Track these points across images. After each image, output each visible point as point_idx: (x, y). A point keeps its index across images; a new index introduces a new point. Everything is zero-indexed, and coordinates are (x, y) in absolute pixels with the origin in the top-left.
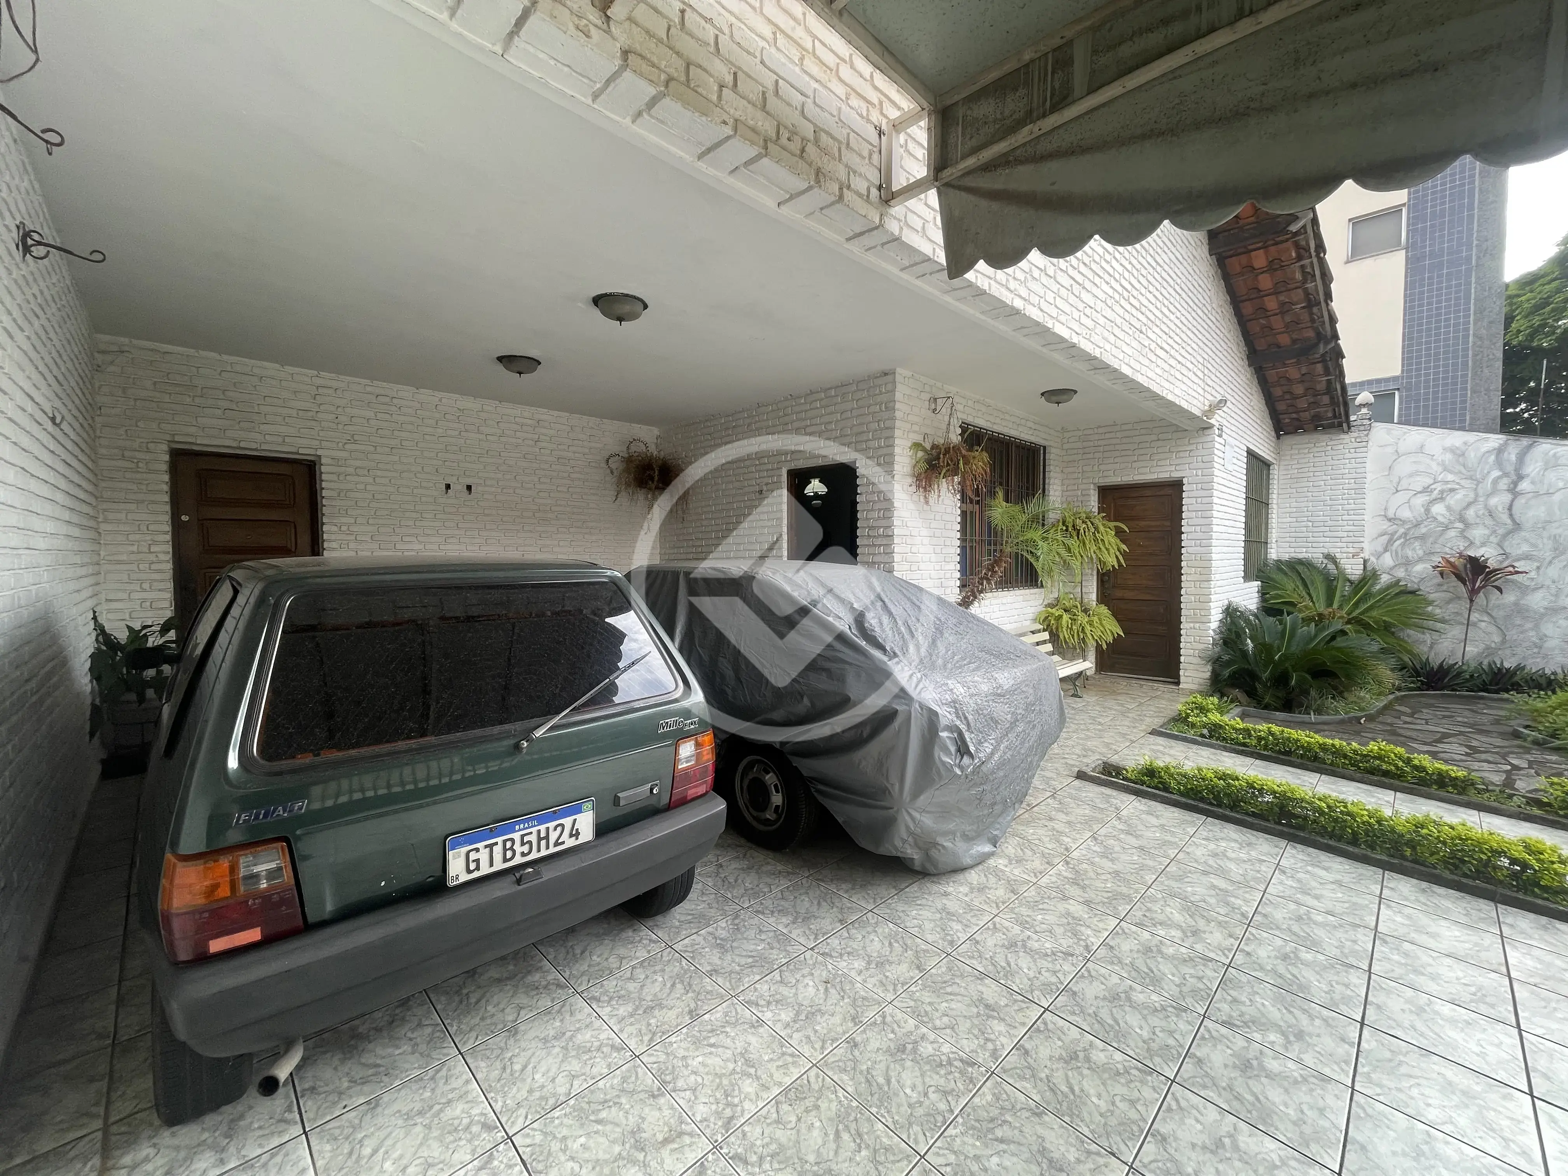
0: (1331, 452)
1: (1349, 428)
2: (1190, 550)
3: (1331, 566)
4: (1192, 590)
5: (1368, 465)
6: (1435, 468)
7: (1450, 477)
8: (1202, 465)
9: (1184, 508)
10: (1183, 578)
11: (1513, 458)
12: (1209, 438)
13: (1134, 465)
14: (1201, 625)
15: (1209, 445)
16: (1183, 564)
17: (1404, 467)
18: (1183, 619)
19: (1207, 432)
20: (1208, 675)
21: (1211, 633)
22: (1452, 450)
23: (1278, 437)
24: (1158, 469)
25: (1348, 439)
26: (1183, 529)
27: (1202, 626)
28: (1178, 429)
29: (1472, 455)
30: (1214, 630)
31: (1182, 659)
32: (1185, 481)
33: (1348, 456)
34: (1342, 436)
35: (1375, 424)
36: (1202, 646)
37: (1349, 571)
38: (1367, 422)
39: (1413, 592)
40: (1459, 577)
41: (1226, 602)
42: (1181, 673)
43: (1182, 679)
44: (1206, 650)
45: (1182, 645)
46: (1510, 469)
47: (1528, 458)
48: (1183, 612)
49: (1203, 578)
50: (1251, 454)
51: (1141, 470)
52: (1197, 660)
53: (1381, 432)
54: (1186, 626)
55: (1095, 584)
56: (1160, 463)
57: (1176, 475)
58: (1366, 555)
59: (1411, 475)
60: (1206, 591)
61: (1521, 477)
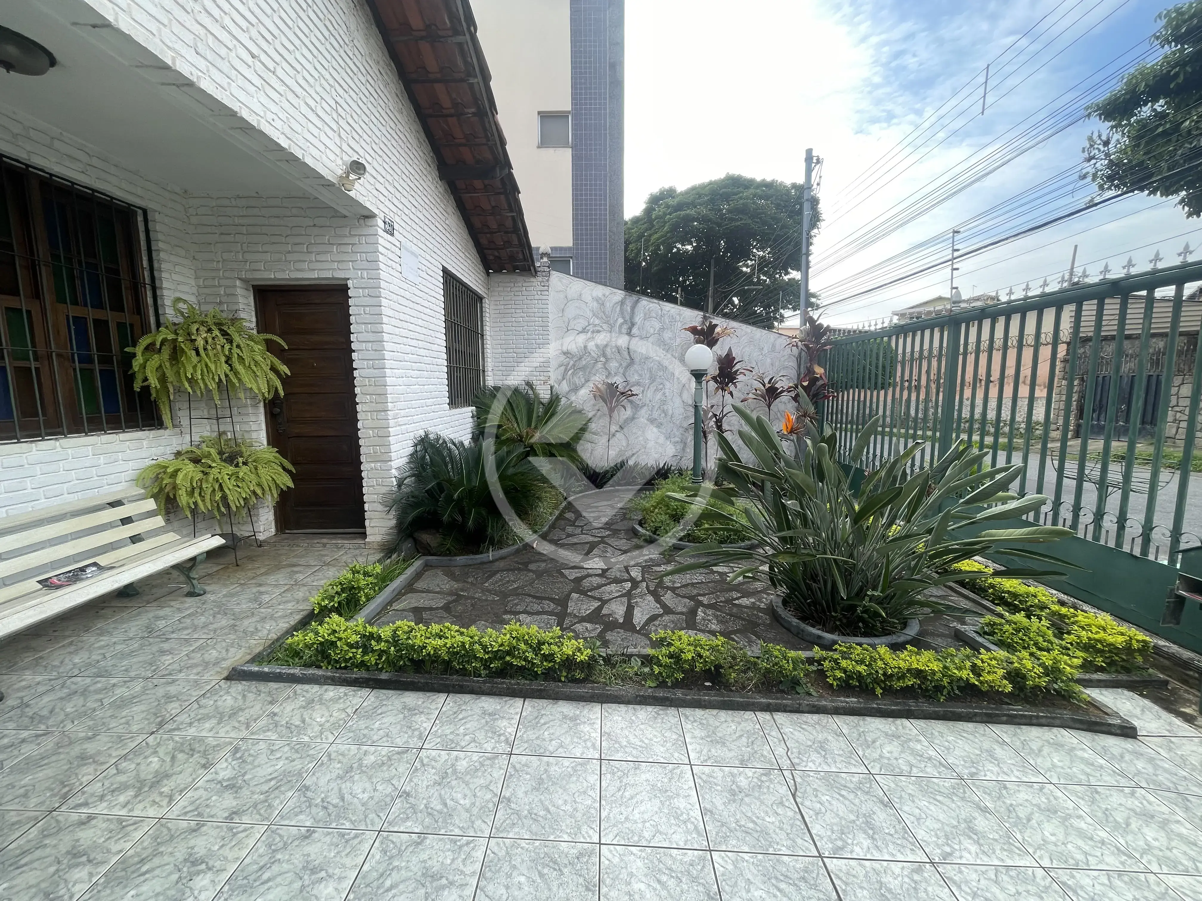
0: (524, 293)
1: (536, 272)
2: (364, 373)
3: (530, 392)
4: (369, 423)
5: (549, 306)
6: (589, 314)
7: (597, 322)
8: (365, 265)
9: (352, 319)
10: (359, 408)
11: (629, 309)
12: (371, 231)
13: (290, 257)
14: (383, 464)
15: (371, 239)
16: (357, 390)
17: (571, 311)
18: (363, 459)
19: (370, 222)
20: (394, 522)
21: (394, 472)
22: (597, 300)
23: (488, 274)
24: (319, 265)
25: (536, 282)
26: (353, 346)
27: (384, 466)
28: (337, 215)
29: (608, 305)
30: (398, 469)
31: (366, 507)
32: (350, 284)
33: (537, 297)
34: (532, 279)
35: (553, 273)
36: (384, 490)
37: (542, 396)
38: (547, 269)
39: (580, 412)
40: (602, 398)
41: (422, 433)
42: (367, 523)
43: (369, 531)
44: (390, 493)
45: (365, 490)
46: (628, 318)
47: (636, 310)
48: (362, 450)
49: (380, 407)
50: (447, 274)
51: (299, 265)
52: (380, 508)
53: (557, 279)
54: (367, 468)
55: (262, 418)
56: (319, 258)
57: (341, 275)
58: (551, 382)
59: (575, 319)
60: (383, 423)
61: (633, 324)
